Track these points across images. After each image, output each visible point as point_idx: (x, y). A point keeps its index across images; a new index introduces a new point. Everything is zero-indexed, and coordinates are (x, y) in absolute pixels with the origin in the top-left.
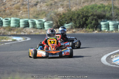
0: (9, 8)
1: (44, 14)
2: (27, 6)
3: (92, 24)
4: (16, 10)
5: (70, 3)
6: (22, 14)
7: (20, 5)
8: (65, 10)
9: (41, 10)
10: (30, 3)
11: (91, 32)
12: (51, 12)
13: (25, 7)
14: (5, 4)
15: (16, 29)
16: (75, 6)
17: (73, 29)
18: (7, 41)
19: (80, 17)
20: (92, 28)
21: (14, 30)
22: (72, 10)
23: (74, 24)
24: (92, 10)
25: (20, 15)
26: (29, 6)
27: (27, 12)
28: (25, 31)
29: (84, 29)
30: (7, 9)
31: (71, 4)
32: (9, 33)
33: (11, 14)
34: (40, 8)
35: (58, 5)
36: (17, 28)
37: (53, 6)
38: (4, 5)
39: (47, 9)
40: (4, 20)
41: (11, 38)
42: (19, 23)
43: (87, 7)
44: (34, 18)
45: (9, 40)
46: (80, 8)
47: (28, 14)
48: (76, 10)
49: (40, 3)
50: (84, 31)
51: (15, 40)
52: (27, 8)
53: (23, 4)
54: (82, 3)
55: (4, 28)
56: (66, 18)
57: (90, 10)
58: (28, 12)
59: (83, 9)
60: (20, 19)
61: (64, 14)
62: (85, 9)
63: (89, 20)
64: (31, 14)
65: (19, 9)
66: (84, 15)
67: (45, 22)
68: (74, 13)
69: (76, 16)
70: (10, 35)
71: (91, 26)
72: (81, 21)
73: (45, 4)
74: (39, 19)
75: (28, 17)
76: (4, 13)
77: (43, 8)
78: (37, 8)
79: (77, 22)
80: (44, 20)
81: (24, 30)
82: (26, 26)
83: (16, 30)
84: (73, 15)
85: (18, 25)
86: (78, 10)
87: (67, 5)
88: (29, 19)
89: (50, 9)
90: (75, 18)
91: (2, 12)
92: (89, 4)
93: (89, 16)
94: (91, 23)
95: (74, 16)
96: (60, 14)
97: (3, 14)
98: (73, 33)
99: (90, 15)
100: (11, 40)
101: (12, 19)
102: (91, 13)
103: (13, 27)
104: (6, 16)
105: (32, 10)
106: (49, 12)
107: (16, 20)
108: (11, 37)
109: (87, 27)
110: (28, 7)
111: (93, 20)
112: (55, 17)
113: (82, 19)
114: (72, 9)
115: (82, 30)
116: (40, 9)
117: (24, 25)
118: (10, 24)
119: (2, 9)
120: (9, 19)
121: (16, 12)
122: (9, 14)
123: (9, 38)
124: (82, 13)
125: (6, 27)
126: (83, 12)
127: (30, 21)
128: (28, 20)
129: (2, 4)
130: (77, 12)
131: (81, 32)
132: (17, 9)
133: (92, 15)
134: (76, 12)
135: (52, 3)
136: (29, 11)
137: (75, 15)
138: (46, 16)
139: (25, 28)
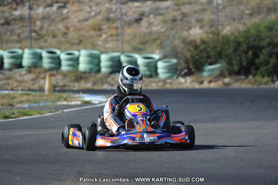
0: (75, 27)
1: (158, 42)
2: (118, 24)
3: (270, 66)
4: (92, 33)
5: (218, 16)
6: (106, 41)
7: (102, 20)
8: (208, 33)
9: (151, 33)
10: (124, 17)
11: (266, 83)
12: (174, 36)
13: (114, 25)
14: (67, 18)
15: (91, 76)
16: (229, 24)
17: (225, 77)
18: (69, 103)
19: (241, 48)
20: (268, 76)
21: (86, 79)
22: (222, 33)
23: (228, 67)
24: (270, 34)
25: (100, 43)
26: (123, 23)
27: (117, 36)
28: (113, 82)
29: (250, 77)
30: (71, 29)
31: (220, 19)
32: (76, 86)
33: (80, 42)
34: (147, 28)
35: (190, 22)
36: (93, 74)
37: (178, 22)
38: (65, 21)
39: (163, 30)
40: (63, 56)
41: (79, 97)
42: (100, 62)
43: (257, 26)
44: (133, 52)
45: (73, 103)
46: (241, 28)
47: (120, 43)
48: (232, 34)
49: (148, 16)
50: (250, 82)
51: (88, 103)
52: (117, 28)
53: (108, 19)
54: (245, 17)
55: (65, 75)
56: (208, 52)
57: (265, 33)
58: (120, 37)
59: (248, 31)
60: (102, 53)
61: (203, 42)
62: (252, 31)
63: (262, 57)
64: (128, 42)
65: (100, 30)
66: (252, 43)
67: (160, 60)
68: (228, 40)
69: (232, 48)
70: (78, 91)
71: (266, 71)
72: (243, 58)
73: (160, 18)
74: (144, 53)
75: (120, 49)
76: (63, 39)
77: (154, 29)
78: (140, 27)
79: (234, 62)
80: (156, 57)
81: (109, 79)
82: (115, 69)
83: (92, 79)
84: (224, 45)
85: (96, 68)
86: (236, 34)
87: (211, 21)
88: (123, 53)
89: (172, 29)
90: (229, 51)
91: (60, 36)
92: (261, 19)
93: (263, 47)
94: (267, 63)
95: (227, 46)
96: (195, 41)
97: (61, 42)
98: (226, 87)
99: (264, 43)
100: (79, 103)
101: (83, 53)
102: (268, 40)
103: (85, 73)
104: (68, 45)
105: (129, 31)
106: (168, 36)
107: (91, 56)
108: (78, 95)
109: (258, 72)
110: (119, 26)
111: (270, 56)
112: (183, 49)
113: (246, 53)
114: (222, 30)
115: (247, 81)
116: (149, 30)
117: (111, 67)
118: (78, 64)
119: (58, 29)
120: (76, 53)
121: (93, 37)
122: (77, 41)
123: (73, 98)
124: (247, 41)
125: (69, 72)
126: (248, 38)
127: (123, 59)
128: (119, 57)
129: (60, 18)
130: (235, 37)
131: (244, 84)
132: (94, 30)
133: (269, 45)
134: (232, 38)
135: (175, 16)
136: (122, 34)
137: (230, 45)
138: (161, 46)
139: (113, 76)
